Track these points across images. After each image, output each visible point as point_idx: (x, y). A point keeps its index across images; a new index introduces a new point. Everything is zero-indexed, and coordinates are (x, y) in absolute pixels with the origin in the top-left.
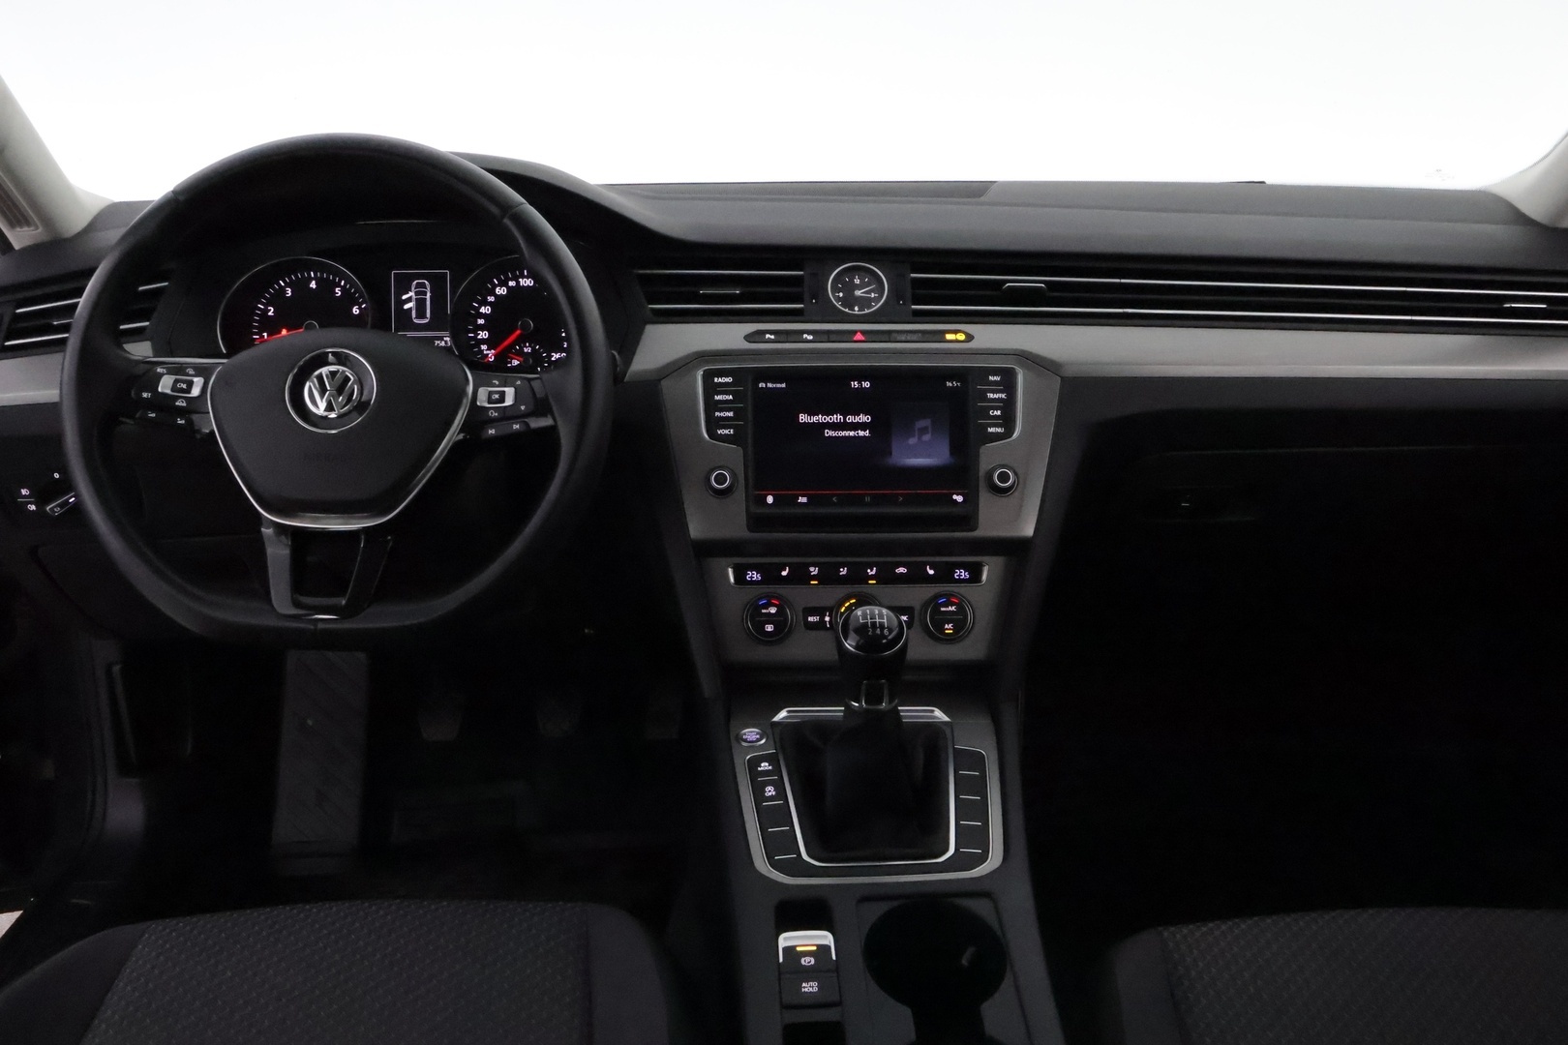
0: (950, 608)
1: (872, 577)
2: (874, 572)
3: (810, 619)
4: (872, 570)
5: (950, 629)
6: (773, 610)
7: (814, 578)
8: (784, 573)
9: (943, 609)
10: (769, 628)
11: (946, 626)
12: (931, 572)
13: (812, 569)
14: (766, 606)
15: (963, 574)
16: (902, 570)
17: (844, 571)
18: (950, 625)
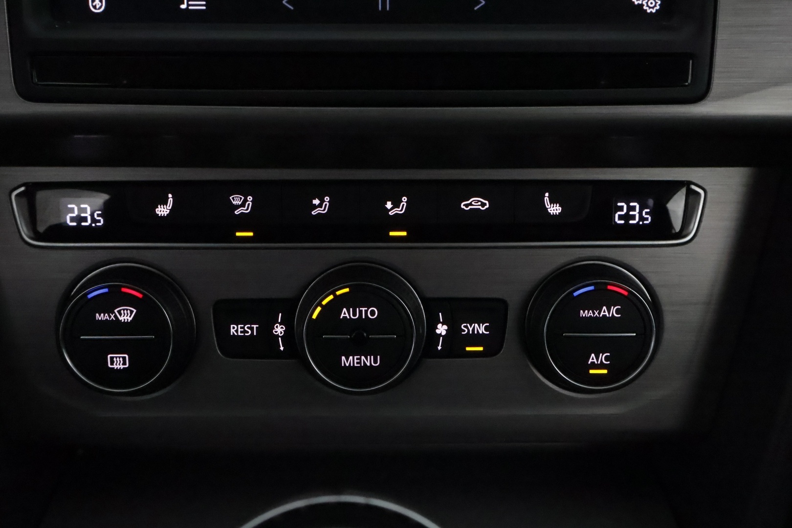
0: (604, 312)
1: (398, 222)
2: (400, 211)
3: (235, 330)
4: (396, 205)
5: (601, 366)
6: (126, 316)
7: (244, 222)
8: (163, 211)
9: (584, 314)
10: (118, 362)
11: (592, 359)
12: (555, 209)
13: (236, 200)
14: (109, 303)
15: (636, 213)
16: (477, 203)
17: (321, 206)
18: (602, 357)
